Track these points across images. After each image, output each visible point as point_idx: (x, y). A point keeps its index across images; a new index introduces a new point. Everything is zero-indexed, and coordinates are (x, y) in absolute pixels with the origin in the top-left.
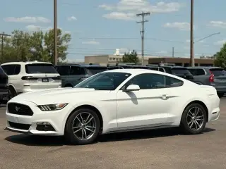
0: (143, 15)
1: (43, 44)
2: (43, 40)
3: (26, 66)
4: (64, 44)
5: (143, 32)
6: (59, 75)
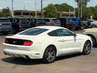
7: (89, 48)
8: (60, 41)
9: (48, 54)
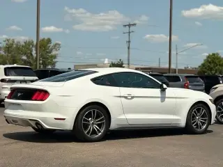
0: (129, 25)
1: (34, 52)
2: (34, 49)
3: (5, 69)
4: (54, 53)
5: (129, 42)
6: (37, 78)
7: (205, 120)
8: (120, 97)
9: (89, 121)
